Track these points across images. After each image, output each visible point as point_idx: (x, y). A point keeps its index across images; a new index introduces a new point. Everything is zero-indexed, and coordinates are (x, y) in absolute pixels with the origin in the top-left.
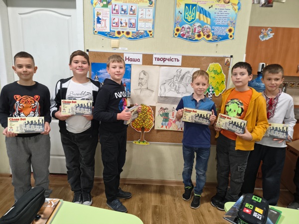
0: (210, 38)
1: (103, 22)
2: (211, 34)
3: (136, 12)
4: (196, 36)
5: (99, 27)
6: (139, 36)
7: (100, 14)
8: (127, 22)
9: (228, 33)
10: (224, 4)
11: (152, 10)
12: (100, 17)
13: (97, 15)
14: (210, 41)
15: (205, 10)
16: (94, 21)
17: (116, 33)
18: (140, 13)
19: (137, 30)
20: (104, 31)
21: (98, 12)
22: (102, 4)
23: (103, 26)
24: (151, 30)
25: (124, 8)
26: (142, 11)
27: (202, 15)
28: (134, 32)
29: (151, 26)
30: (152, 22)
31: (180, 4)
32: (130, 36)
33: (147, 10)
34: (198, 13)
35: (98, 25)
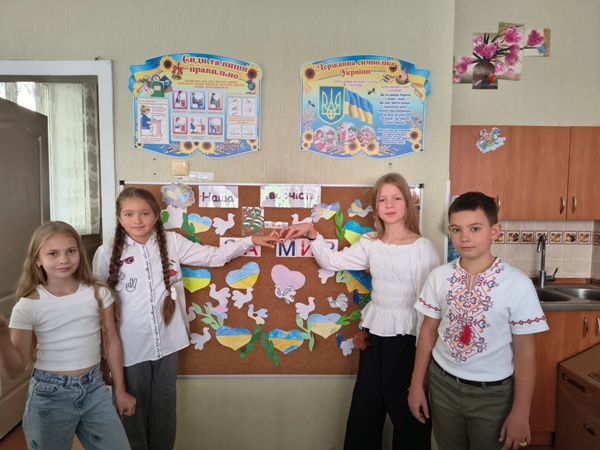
0: (376, 151)
1: (154, 126)
2: (377, 144)
3: (223, 105)
4: (347, 147)
5: (145, 136)
6: (228, 149)
7: (148, 110)
8: (204, 123)
10: (398, 85)
11: (254, 100)
12: (149, 116)
13: (143, 111)
14: (376, 156)
15: (361, 98)
16: (136, 124)
17: (182, 145)
18: (231, 107)
19: (226, 139)
20: (156, 143)
21: (143, 106)
22: (151, 91)
24: (254, 137)
25: (198, 97)
26: (235, 103)
27: (354, 107)
28: (220, 143)
29: (254, 131)
30: (255, 122)
31: (310, 88)
32: (211, 151)
33: (245, 100)
34: (346, 104)
35: (143, 130)
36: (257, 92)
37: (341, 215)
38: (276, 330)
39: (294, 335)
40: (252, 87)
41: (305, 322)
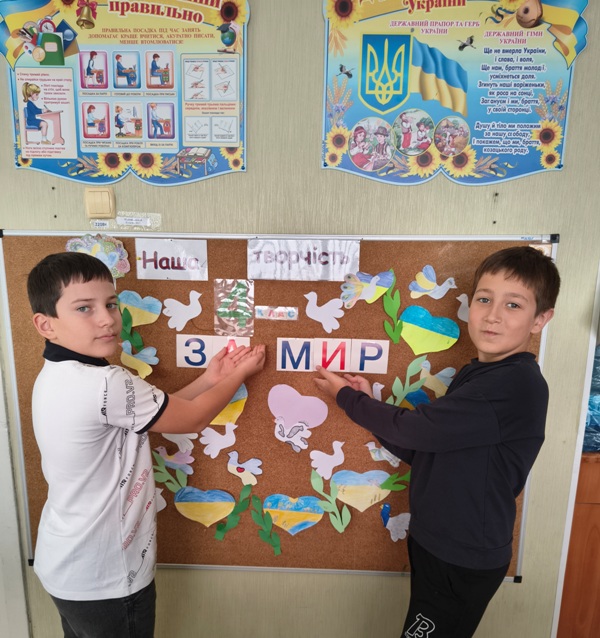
0: (468, 170)
1: (48, 123)
2: (472, 154)
3: (174, 78)
4: (412, 161)
5: (34, 143)
6: (187, 168)
7: (37, 92)
8: (139, 117)
9: (540, 146)
10: (519, 28)
11: (233, 65)
12: (39, 103)
13: (27, 95)
14: (469, 179)
15: (445, 60)
16: (17, 121)
17: (101, 160)
18: (189, 81)
19: (181, 147)
20: (55, 156)
21: (27, 84)
22: (40, 53)
23: (51, 136)
24: (235, 142)
26: (198, 74)
27: (431, 78)
28: (170, 156)
29: (235, 130)
30: (237, 112)
31: (343, 38)
32: (155, 170)
33: (216, 66)
34: (415, 71)
35: (30, 133)
36: (239, 49)
37: (397, 294)
38: (277, 496)
39: (307, 504)
40: (230, 38)
41: (327, 484)
